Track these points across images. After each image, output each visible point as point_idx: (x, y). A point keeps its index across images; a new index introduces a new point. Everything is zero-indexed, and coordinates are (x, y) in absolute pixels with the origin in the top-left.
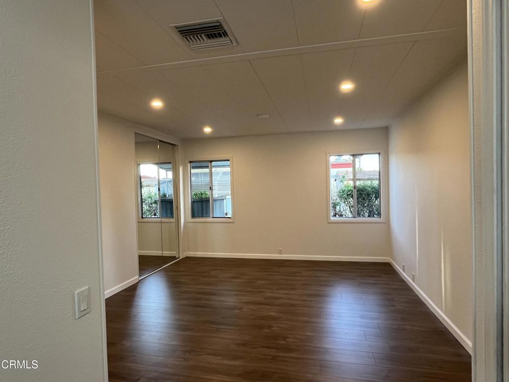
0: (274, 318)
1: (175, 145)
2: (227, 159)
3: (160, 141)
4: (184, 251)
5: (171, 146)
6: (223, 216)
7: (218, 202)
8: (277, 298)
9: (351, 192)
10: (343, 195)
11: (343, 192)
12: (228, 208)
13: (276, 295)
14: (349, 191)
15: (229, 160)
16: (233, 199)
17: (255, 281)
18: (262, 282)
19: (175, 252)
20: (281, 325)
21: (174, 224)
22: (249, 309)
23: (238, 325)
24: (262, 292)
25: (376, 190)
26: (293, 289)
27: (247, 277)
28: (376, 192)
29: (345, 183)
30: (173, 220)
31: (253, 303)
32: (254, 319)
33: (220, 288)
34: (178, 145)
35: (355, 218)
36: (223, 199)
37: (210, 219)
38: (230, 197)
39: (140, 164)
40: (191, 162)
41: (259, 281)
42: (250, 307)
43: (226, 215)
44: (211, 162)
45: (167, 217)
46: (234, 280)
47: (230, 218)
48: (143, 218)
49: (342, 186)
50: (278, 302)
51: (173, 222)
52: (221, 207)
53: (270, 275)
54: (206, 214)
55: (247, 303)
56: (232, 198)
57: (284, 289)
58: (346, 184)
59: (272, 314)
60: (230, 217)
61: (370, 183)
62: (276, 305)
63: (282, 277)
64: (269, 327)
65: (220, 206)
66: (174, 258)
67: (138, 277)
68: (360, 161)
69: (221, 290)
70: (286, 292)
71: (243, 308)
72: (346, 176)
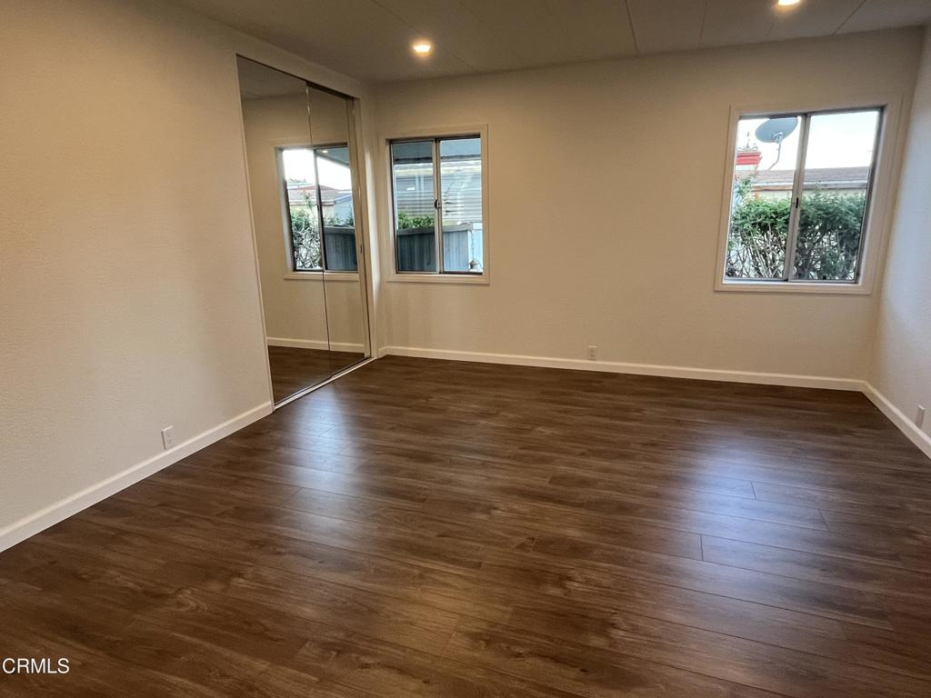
0: (577, 550)
1: (352, 98)
2: (475, 131)
3: (310, 84)
4: (380, 344)
5: (343, 101)
6: (467, 271)
7: (454, 238)
8: (584, 482)
9: (763, 217)
10: (743, 224)
11: (743, 218)
12: (475, 250)
13: (580, 473)
14: (759, 215)
15: (477, 136)
16: (486, 231)
17: (529, 427)
18: (548, 431)
19: (362, 345)
20: (594, 576)
21: (357, 286)
22: (511, 511)
23: (478, 566)
24: (543, 460)
25: (827, 214)
26: (622, 456)
27: (511, 416)
28: (828, 219)
29: (750, 196)
30: (355, 276)
31: (524, 494)
32: (522, 546)
33: (445, 441)
34: (359, 99)
35: (786, 280)
36: (466, 231)
37: (435, 276)
38: (480, 226)
39: (281, 150)
40: (391, 142)
41: (540, 429)
42: (516, 507)
43: (472, 267)
44: (438, 139)
45: (347, 269)
46: (483, 422)
47: (481, 274)
48: (295, 270)
49: (741, 204)
50: (586, 494)
51: (357, 281)
52: (462, 250)
53: (565, 412)
54: (428, 264)
55: (508, 491)
56: (484, 230)
57: (599, 454)
58: (753, 199)
59: (572, 533)
60: (481, 271)
61: (813, 196)
62: (581, 505)
63: (596, 419)
64: (562, 580)
65: (458, 248)
66: (359, 357)
67: (270, 403)
68: (779, 150)
69: (448, 447)
70: (606, 464)
71: (496, 508)
72: (752, 180)
